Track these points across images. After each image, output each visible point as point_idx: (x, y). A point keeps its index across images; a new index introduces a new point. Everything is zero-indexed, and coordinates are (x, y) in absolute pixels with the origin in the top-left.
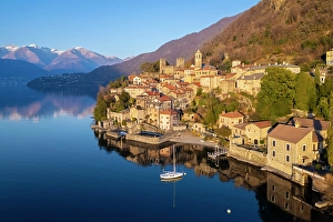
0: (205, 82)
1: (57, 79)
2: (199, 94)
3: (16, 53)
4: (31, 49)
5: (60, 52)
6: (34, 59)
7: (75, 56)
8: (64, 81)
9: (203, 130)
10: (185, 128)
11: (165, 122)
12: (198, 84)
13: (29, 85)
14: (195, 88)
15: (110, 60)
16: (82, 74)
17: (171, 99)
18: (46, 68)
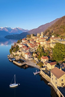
0: (41, 43)
1: (12, 36)
2: (39, 47)
3: (3, 29)
4: (6, 28)
5: (13, 29)
6: (7, 30)
7: (17, 30)
8: (13, 36)
9: (37, 60)
10: (32, 59)
11: (26, 57)
12: (39, 43)
13: (5, 37)
14: (38, 45)
15: (26, 30)
16: (18, 34)
17: (30, 49)
18: (10, 33)
